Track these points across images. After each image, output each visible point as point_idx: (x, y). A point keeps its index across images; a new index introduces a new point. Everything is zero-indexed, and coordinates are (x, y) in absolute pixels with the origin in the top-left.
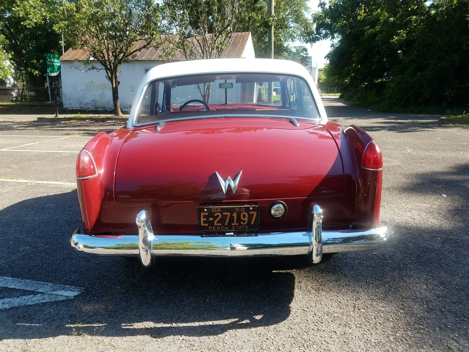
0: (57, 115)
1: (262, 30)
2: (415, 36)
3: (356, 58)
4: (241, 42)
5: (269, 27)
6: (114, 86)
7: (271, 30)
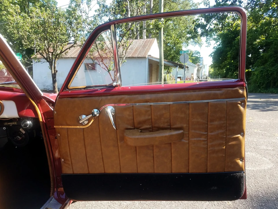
1: (154, 32)
2: (272, 39)
3: (230, 55)
4: (149, 45)
5: (159, 29)
6: (53, 72)
7: (161, 31)
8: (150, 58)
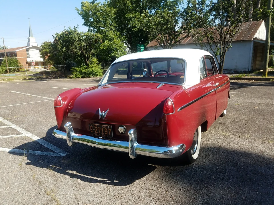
0: (140, 75)
4: (255, 27)
7: (269, 18)
8: (255, 41)
